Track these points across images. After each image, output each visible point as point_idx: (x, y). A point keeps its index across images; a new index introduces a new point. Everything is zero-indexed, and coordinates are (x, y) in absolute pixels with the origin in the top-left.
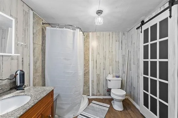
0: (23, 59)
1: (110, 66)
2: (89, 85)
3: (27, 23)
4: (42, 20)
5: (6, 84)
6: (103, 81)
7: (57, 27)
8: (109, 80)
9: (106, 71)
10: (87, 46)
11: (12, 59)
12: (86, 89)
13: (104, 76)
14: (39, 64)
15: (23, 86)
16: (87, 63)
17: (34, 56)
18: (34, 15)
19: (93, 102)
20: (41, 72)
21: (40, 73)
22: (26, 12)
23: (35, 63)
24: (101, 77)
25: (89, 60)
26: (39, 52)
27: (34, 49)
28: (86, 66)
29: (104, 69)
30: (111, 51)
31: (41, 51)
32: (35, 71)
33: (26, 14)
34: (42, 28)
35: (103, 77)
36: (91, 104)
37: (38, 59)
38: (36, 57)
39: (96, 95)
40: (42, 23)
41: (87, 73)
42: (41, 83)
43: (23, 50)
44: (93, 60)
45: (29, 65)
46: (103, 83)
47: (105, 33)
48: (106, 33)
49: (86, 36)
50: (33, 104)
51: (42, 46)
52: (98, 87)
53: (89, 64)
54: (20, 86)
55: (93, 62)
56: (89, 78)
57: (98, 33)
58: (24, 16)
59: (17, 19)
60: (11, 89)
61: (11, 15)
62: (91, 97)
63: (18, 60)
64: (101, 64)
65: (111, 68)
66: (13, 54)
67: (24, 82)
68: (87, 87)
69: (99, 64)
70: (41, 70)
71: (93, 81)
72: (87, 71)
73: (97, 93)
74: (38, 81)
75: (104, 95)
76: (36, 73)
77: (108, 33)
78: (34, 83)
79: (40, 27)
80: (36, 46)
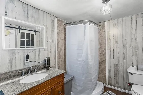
0: (51, 50)
1: (133, 56)
2: (106, 73)
3: (53, 27)
4: (64, 22)
5: (41, 65)
6: (123, 72)
7: (73, 25)
8: (130, 73)
9: (127, 62)
10: (103, 35)
11: (45, 50)
12: (103, 77)
13: (125, 67)
14: (62, 52)
15: (49, 67)
16: (103, 52)
17: (58, 48)
18: (58, 20)
19: (109, 92)
20: (64, 58)
21: (62, 59)
22: (52, 20)
23: (59, 52)
24: (121, 68)
25: (105, 49)
26: (62, 45)
27: (58, 43)
28: (102, 55)
29: (124, 59)
30: (134, 38)
31: (63, 44)
32: (59, 57)
33: (52, 21)
34: (64, 27)
35: (123, 68)
36: (106, 93)
37: (61, 49)
38: (59, 48)
39: (114, 86)
40: (64, 24)
41: (103, 61)
42: (64, 66)
43: (51, 44)
44: (110, 50)
45: (55, 54)
46: (122, 74)
47: (124, 18)
48: (126, 18)
49: (102, 26)
50: (44, 81)
51: (64, 40)
52: (116, 77)
53: (105, 53)
54: (48, 67)
55: (109, 51)
56: (105, 67)
57: (115, 21)
58: (51, 22)
59: (47, 26)
60: (44, 68)
61: (43, 25)
62: (108, 86)
63: (48, 50)
64: (120, 54)
65: (134, 58)
66: (44, 48)
67: (50, 65)
68: (103, 74)
69: (118, 53)
70: (63, 57)
71: (110, 71)
72: (104, 59)
73: (115, 84)
74: (61, 64)
75: (124, 89)
76: (60, 59)
77: (129, 18)
78: (59, 65)
79: (62, 28)
80: (60, 40)
